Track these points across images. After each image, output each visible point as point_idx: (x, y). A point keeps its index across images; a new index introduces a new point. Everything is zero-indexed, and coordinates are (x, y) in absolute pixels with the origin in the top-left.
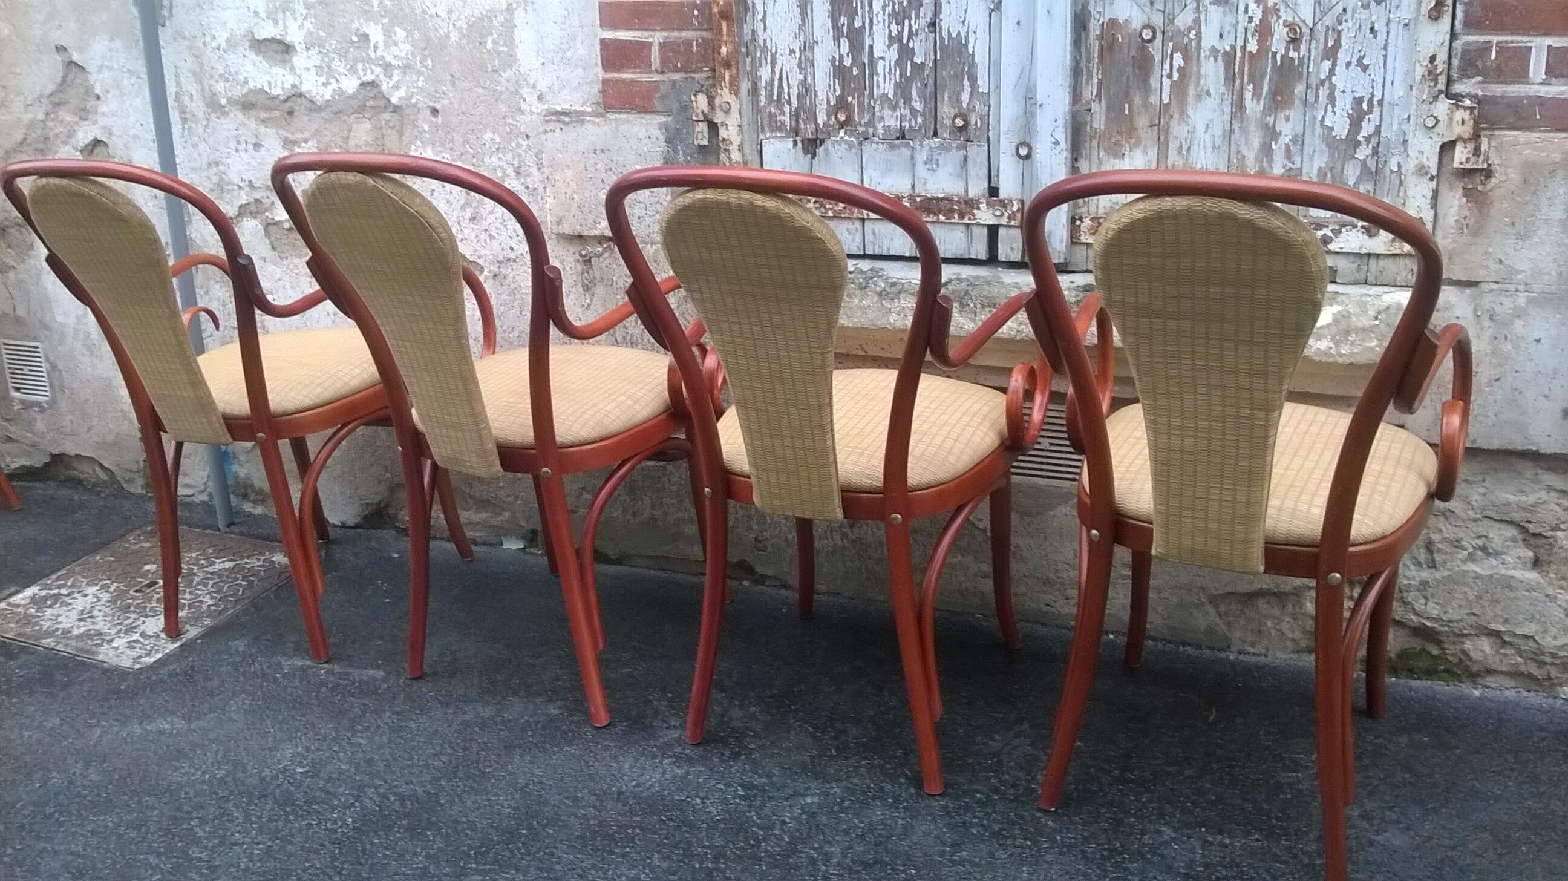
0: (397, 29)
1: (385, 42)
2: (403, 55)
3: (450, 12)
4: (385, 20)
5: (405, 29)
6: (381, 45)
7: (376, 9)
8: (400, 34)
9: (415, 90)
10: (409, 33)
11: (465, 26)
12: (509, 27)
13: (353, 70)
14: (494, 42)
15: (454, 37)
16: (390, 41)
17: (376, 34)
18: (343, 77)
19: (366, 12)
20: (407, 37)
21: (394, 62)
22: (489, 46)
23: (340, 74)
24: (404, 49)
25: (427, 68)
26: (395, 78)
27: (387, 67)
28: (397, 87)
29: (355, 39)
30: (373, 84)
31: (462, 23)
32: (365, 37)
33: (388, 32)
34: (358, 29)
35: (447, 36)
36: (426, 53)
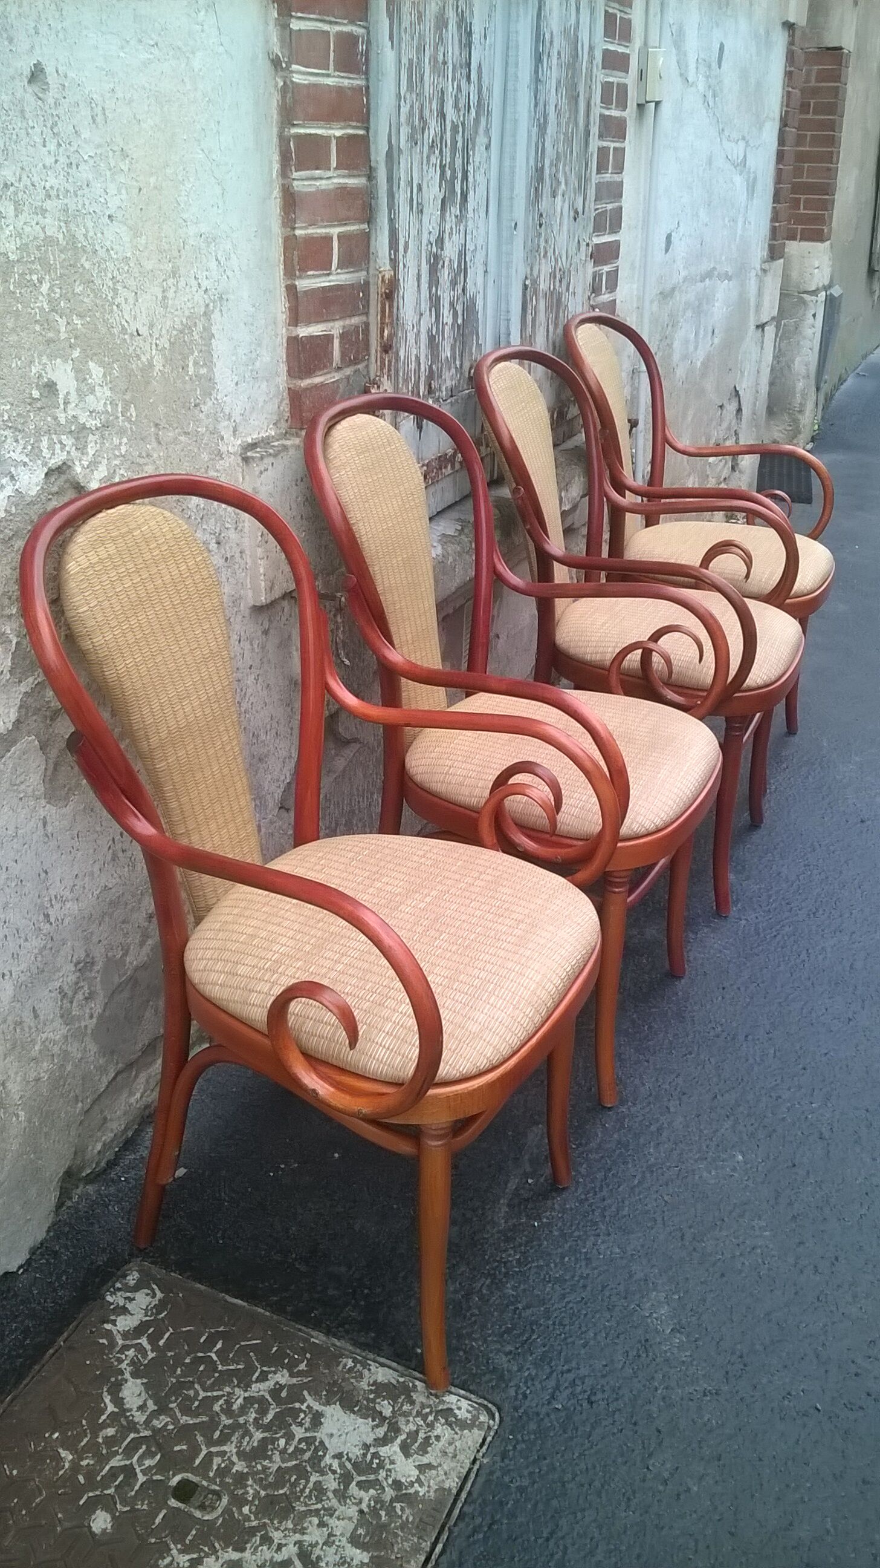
0: (91, 364)
1: (78, 390)
2: (100, 408)
3: (151, 326)
4: (76, 353)
5: (101, 364)
6: (73, 397)
7: (63, 336)
8: (96, 372)
9: (117, 462)
10: (107, 367)
11: (167, 346)
12: (208, 336)
13: (35, 453)
14: (196, 363)
15: (158, 364)
16: (85, 389)
17: (64, 377)
18: (21, 468)
19: (49, 342)
20: (104, 375)
21: (92, 423)
22: (191, 370)
23: (16, 464)
24: (101, 398)
25: (129, 421)
26: (91, 452)
27: (80, 433)
28: (94, 464)
29: (36, 394)
30: (61, 470)
31: (164, 343)
32: (51, 387)
33: (82, 375)
34: (40, 376)
35: (151, 365)
36: (127, 397)
